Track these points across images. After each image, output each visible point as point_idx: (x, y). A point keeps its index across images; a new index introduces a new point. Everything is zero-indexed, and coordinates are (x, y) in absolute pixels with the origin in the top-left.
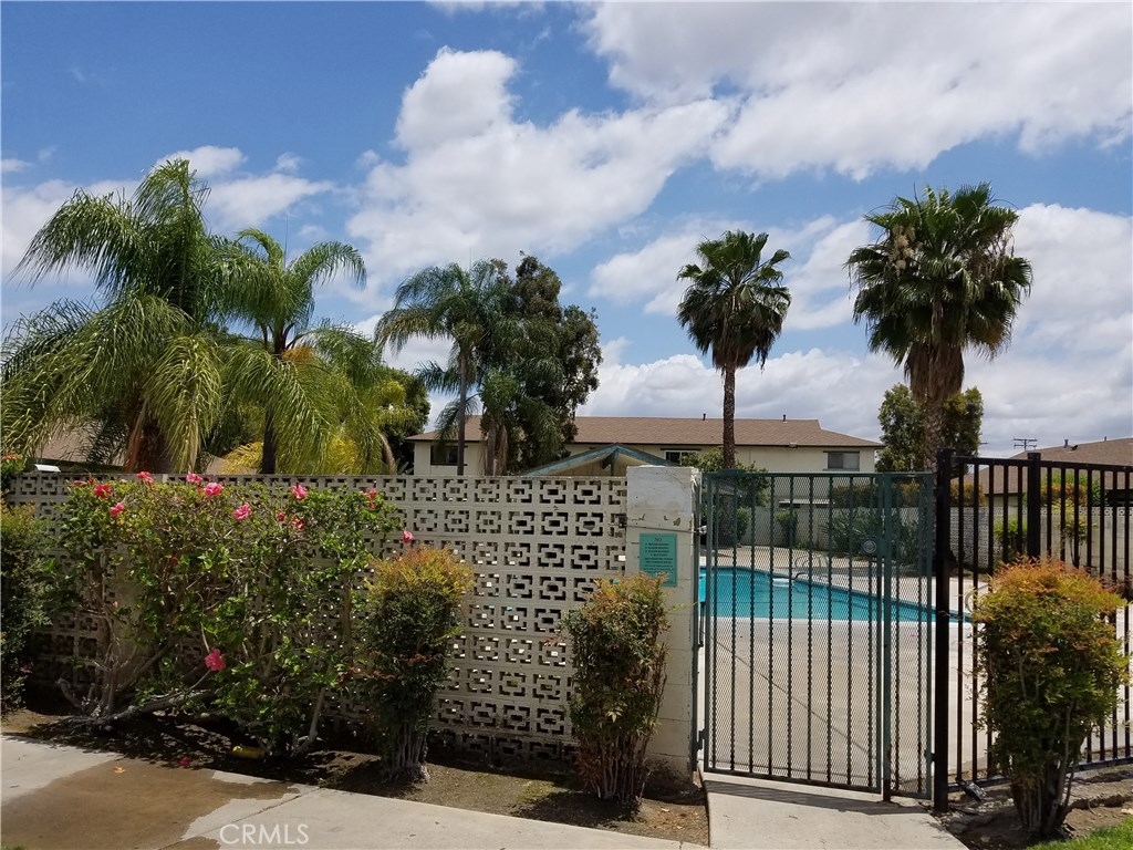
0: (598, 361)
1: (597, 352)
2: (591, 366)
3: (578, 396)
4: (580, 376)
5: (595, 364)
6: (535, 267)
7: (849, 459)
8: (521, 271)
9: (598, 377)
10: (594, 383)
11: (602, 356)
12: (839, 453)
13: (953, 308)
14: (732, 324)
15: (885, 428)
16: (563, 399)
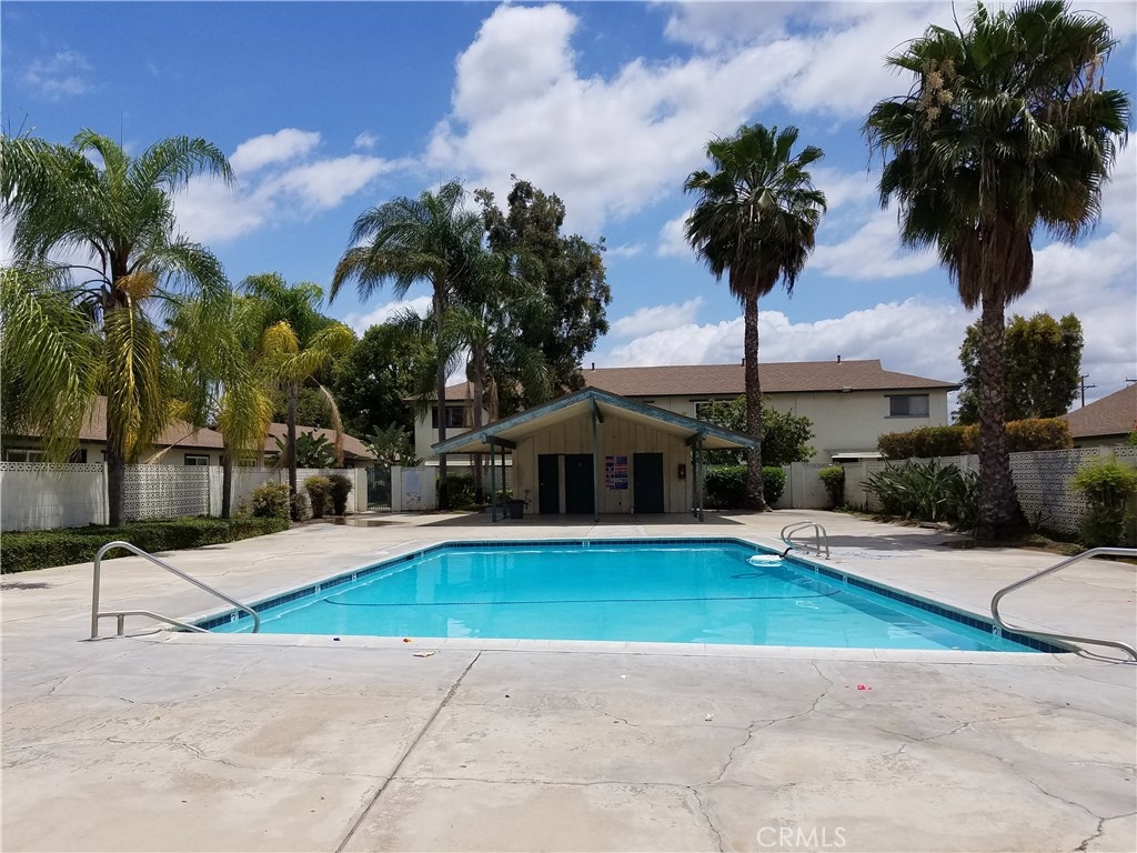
0: (607, 301)
1: (605, 290)
2: (597, 307)
3: (585, 344)
4: (586, 318)
5: (603, 304)
6: (529, 194)
7: (916, 404)
8: (513, 199)
9: (607, 319)
10: (603, 327)
11: (611, 294)
12: (906, 396)
13: (1010, 169)
14: (750, 240)
15: (967, 370)
16: (567, 346)
